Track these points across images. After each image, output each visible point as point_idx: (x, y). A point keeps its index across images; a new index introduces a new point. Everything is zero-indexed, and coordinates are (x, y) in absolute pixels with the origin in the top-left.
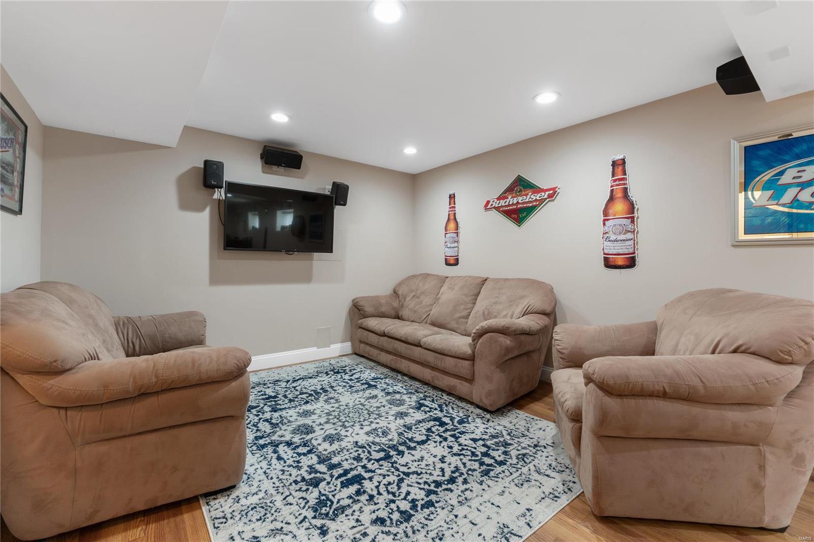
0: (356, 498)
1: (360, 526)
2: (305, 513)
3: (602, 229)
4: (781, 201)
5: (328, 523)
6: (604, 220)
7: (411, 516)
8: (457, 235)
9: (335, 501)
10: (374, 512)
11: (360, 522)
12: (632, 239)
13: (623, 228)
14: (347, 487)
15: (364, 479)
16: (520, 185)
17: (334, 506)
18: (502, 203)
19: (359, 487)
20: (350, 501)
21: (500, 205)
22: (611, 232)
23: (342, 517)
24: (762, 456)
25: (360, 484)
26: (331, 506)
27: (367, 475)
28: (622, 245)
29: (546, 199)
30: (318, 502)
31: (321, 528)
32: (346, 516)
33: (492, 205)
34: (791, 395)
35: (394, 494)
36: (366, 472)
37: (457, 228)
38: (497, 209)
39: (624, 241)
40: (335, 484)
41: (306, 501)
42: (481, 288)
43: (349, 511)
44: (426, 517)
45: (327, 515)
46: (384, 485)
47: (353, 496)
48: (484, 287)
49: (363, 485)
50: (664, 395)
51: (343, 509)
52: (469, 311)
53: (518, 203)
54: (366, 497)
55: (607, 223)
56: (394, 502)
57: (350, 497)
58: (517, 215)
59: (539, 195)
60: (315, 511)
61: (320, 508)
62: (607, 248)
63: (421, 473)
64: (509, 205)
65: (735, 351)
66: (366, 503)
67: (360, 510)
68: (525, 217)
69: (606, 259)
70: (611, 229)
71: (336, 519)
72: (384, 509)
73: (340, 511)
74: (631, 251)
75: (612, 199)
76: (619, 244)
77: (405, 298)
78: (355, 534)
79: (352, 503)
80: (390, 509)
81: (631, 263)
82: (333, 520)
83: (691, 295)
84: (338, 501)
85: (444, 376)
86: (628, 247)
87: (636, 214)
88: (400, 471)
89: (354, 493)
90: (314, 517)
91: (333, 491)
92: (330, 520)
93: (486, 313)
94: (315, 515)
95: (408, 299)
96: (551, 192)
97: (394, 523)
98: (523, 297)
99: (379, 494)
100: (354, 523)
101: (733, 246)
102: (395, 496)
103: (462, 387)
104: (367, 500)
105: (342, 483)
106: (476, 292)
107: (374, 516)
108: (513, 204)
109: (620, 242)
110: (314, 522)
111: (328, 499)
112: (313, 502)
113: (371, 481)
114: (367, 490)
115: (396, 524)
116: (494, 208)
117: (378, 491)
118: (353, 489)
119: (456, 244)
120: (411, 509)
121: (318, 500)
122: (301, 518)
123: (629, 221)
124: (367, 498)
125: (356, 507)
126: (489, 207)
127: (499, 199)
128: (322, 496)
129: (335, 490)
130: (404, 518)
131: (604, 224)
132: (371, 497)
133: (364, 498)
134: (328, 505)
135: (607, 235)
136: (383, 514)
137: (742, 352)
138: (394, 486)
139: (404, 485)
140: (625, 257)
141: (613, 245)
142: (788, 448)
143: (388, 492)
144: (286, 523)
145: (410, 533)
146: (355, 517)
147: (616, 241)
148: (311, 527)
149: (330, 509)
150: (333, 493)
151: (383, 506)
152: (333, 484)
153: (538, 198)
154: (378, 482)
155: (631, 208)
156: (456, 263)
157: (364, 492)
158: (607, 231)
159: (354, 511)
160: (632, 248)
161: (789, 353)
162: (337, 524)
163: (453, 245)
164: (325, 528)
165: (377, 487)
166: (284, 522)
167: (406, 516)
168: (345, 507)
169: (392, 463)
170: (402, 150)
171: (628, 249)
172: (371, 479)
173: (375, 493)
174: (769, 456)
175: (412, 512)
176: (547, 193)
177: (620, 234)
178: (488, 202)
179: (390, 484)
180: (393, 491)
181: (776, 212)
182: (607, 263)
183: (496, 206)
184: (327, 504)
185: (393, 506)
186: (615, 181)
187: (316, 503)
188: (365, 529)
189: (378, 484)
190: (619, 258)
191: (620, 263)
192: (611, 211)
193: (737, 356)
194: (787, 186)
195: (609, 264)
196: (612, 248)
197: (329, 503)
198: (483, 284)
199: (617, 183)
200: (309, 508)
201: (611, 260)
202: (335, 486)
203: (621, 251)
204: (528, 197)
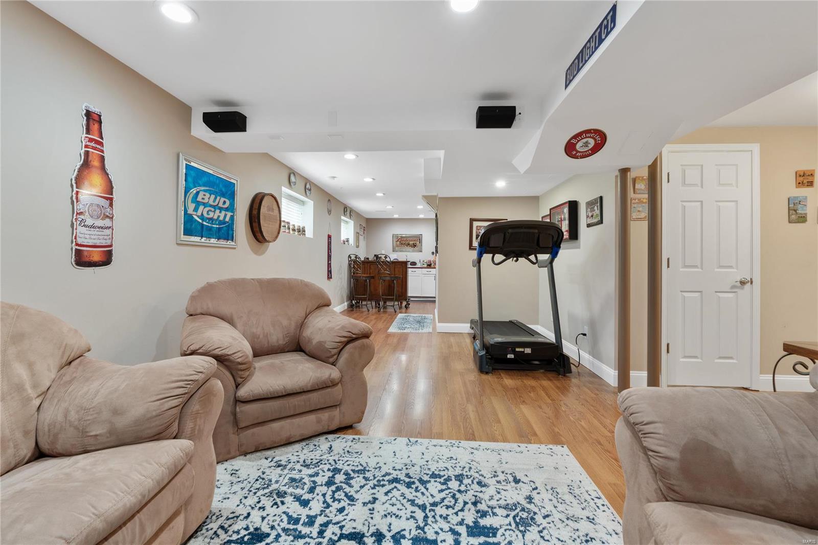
0: (490, 510)
1: (499, 489)
2: (544, 523)
5: (524, 502)
6: (78, 194)
7: (456, 476)
9: (510, 519)
10: (481, 492)
11: (497, 491)
12: (110, 227)
13: (101, 210)
14: (491, 528)
15: (468, 526)
17: (513, 514)
19: (479, 520)
20: (497, 510)
22: (87, 214)
23: (510, 502)
25: (476, 522)
26: (517, 515)
27: (462, 530)
28: (100, 233)
30: (528, 526)
31: (530, 502)
32: (506, 500)
35: (454, 496)
36: (459, 534)
39: (102, 228)
40: (503, 537)
41: (541, 534)
43: (502, 503)
44: (446, 470)
45: (523, 510)
46: (453, 509)
47: (491, 514)
49: (474, 520)
51: (506, 507)
54: (480, 507)
56: (459, 491)
57: (494, 514)
60: (532, 519)
61: (527, 519)
62: (81, 235)
63: (409, 500)
66: (483, 502)
67: (492, 499)
69: (78, 253)
70: (87, 209)
71: (516, 503)
72: (472, 489)
73: (510, 507)
74: (109, 243)
75: (86, 164)
76: (96, 232)
78: (505, 485)
79: (495, 508)
80: (467, 487)
81: (107, 259)
82: (519, 503)
84: (508, 516)
86: (105, 237)
87: (114, 196)
88: (426, 514)
89: (488, 517)
90: (535, 513)
91: (510, 530)
92: (521, 504)
94: (535, 515)
97: (472, 478)
99: (465, 503)
100: (503, 492)
101: (178, 244)
102: (454, 495)
104: (481, 503)
105: (494, 535)
107: (483, 489)
109: (98, 229)
110: (536, 510)
111: (517, 524)
112: (534, 529)
113: (463, 520)
114: (475, 512)
115: (471, 476)
117: (464, 506)
118: (486, 522)
120: (451, 480)
121: (527, 528)
122: (548, 520)
123: (108, 202)
124: (479, 505)
125: (493, 503)
128: (522, 531)
129: (505, 530)
130: (462, 478)
132: (475, 504)
133: (482, 507)
134: (519, 517)
135: (82, 217)
136: (476, 487)
138: (446, 502)
139: (437, 499)
140: (102, 251)
141: (90, 233)
143: (456, 500)
144: (563, 522)
145: (467, 469)
146: (499, 496)
147: (93, 227)
148: (540, 508)
149: (518, 513)
150: (509, 527)
151: (471, 493)
152: (506, 538)
154: (457, 515)
155: (109, 185)
157: (478, 512)
158: (82, 210)
159: (498, 501)
160: (110, 239)
162: (516, 498)
164: (528, 500)
165: (462, 510)
166: (565, 524)
167: (459, 478)
168: (504, 508)
169: (422, 529)
171: (106, 239)
172: (461, 523)
173: (469, 506)
175: (453, 478)
177: (98, 218)
179: (448, 507)
180: (451, 499)
182: (80, 258)
184: (520, 520)
185: (463, 488)
187: (530, 527)
188: (495, 485)
189: (459, 513)
190: (95, 251)
191: (94, 259)
192: (85, 182)
194: (200, 203)
195: (82, 260)
196: (87, 236)
197: (517, 519)
200: (539, 526)
201: (86, 254)
202: (504, 535)
203: (98, 243)
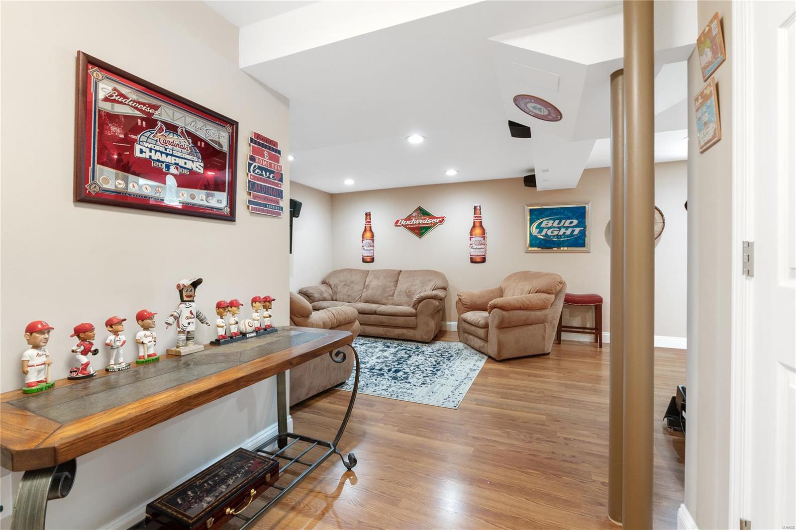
3: (469, 242)
4: (542, 234)
6: (470, 237)
8: (373, 242)
12: (484, 248)
13: (480, 242)
16: (422, 212)
18: (408, 222)
21: (407, 224)
22: (474, 244)
24: (545, 326)
28: (479, 251)
29: (437, 223)
33: (401, 223)
34: (552, 304)
37: (373, 236)
38: (405, 226)
39: (480, 249)
42: (399, 277)
48: (400, 275)
50: (520, 309)
52: (393, 291)
53: (419, 223)
55: (472, 239)
58: (420, 231)
59: (433, 220)
62: (472, 252)
64: (413, 224)
65: (536, 292)
68: (423, 233)
69: (471, 259)
70: (474, 242)
74: (484, 254)
75: (474, 226)
76: (477, 250)
77: (337, 287)
81: (483, 260)
83: (515, 274)
85: (394, 329)
86: (482, 252)
87: (486, 236)
93: (407, 292)
95: (339, 287)
96: (441, 219)
98: (430, 281)
101: (526, 252)
103: (409, 333)
106: (396, 279)
108: (416, 224)
116: (403, 225)
119: (372, 248)
123: (483, 238)
126: (398, 224)
127: (406, 220)
131: (470, 240)
135: (472, 245)
137: (539, 292)
140: (480, 257)
142: (551, 323)
153: (432, 222)
155: (484, 232)
156: (372, 260)
158: (472, 243)
161: (552, 290)
163: (369, 248)
170: (344, 182)
174: (547, 326)
176: (438, 220)
177: (478, 245)
178: (398, 221)
181: (540, 238)
183: (404, 224)
186: (476, 217)
190: (478, 257)
191: (478, 260)
192: (474, 233)
193: (537, 294)
194: (544, 228)
195: (473, 261)
196: (474, 252)
198: (400, 274)
199: (477, 218)
201: (474, 259)
203: (479, 254)
204: (426, 221)
